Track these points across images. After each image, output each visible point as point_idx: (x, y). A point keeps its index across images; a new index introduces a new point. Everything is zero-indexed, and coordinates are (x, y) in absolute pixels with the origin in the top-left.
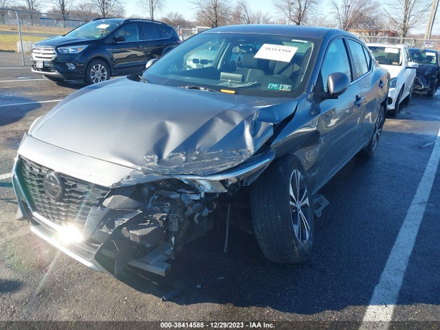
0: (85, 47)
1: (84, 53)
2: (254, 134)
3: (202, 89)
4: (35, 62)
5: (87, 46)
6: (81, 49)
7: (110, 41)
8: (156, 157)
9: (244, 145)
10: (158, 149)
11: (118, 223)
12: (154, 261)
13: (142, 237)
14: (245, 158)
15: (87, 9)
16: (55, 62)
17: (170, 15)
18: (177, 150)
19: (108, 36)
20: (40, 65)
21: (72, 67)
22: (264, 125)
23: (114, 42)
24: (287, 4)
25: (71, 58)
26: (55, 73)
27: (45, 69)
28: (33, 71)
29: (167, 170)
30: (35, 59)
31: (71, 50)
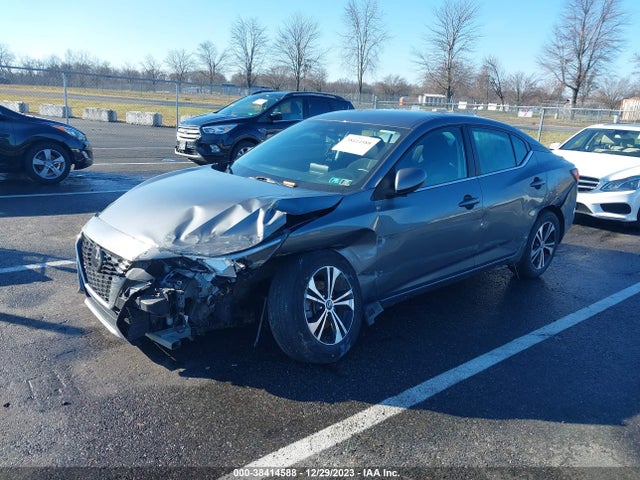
0: (233, 126)
1: (232, 133)
2: (265, 221)
3: (268, 180)
4: (179, 142)
5: (236, 125)
6: (228, 128)
7: (264, 119)
8: (174, 237)
9: (256, 232)
10: (178, 232)
11: (132, 292)
12: (166, 335)
13: (149, 306)
14: (254, 243)
15: (279, 73)
16: (199, 143)
17: (388, 79)
18: (194, 233)
19: (264, 113)
20: (183, 147)
21: (215, 149)
22: (278, 214)
23: (269, 120)
24: (558, 62)
25: (216, 139)
26: (197, 156)
27: (188, 151)
28: (176, 153)
29: (180, 248)
30: (179, 139)
31: (217, 129)
